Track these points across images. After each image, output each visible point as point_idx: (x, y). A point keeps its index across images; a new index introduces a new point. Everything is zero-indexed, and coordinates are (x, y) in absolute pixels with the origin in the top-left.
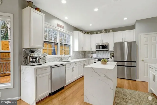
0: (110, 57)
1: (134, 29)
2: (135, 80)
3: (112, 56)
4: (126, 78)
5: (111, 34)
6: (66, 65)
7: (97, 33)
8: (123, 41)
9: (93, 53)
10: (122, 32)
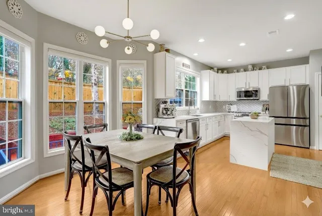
0: (263, 111)
1: (308, 63)
2: (309, 148)
3: (266, 109)
4: (295, 145)
5: (265, 72)
6: (200, 120)
7: (238, 71)
8: (287, 84)
9: (231, 103)
10: (284, 69)
